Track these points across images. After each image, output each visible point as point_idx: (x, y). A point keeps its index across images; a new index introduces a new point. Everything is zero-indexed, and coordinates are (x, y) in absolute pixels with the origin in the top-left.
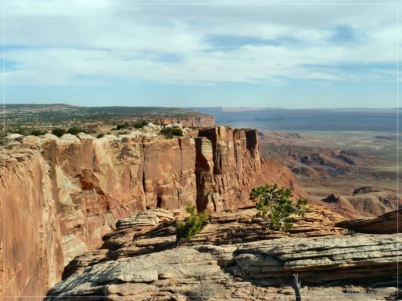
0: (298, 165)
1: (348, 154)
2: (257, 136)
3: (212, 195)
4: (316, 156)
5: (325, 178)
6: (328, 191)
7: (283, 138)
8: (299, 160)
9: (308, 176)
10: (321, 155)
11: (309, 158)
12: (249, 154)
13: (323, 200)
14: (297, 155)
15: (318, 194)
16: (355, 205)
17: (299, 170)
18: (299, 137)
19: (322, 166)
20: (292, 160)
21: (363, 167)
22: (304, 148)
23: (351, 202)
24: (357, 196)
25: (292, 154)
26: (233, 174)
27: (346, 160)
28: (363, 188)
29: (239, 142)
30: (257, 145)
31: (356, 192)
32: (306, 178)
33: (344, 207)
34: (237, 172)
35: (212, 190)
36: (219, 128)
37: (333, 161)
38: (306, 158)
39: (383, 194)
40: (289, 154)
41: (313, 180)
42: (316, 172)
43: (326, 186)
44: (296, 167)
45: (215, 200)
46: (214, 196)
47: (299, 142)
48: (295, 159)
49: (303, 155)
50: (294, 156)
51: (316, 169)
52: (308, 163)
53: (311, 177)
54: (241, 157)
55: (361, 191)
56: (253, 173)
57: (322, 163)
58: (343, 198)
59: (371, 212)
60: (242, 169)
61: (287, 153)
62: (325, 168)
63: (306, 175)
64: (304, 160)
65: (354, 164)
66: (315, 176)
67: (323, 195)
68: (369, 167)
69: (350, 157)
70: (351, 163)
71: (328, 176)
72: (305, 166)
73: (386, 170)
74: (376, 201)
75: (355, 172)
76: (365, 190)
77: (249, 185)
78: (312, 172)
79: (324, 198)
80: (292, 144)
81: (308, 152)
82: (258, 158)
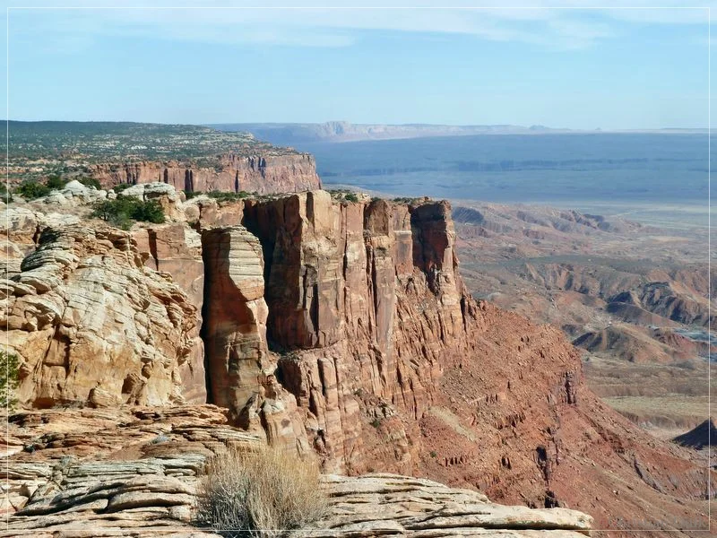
0: (598, 320)
2: (450, 223)
3: (263, 406)
4: (658, 293)
5: (689, 366)
6: (696, 410)
7: (550, 230)
8: (602, 304)
9: (631, 360)
10: (676, 288)
11: (636, 299)
12: (420, 284)
13: (678, 439)
14: (595, 287)
15: (662, 421)
17: (600, 339)
18: (605, 227)
20: (576, 306)
22: (620, 265)
25: (577, 284)
26: (363, 350)
29: (385, 241)
30: (449, 253)
32: (624, 364)
34: (375, 344)
35: (263, 389)
36: (310, 196)
38: (625, 297)
40: (569, 286)
41: (647, 373)
42: (656, 347)
43: (689, 392)
44: (588, 328)
45: (270, 421)
46: (268, 409)
47: (603, 245)
48: (588, 301)
49: (615, 289)
50: (584, 291)
51: (658, 335)
52: (632, 315)
53: (642, 362)
54: (391, 294)
56: (435, 346)
57: (678, 315)
60: (394, 336)
62: (690, 332)
63: (622, 355)
64: (618, 304)
66: (655, 359)
67: (679, 423)
71: (697, 360)
72: (620, 325)
77: (418, 386)
78: (644, 346)
79: (681, 432)
80: (580, 252)
81: (633, 277)
82: (452, 299)
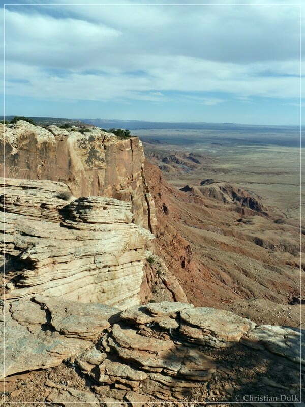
0: (162, 164)
1: (195, 156)
4: (173, 157)
5: (180, 173)
6: (184, 183)
8: (161, 160)
9: (169, 172)
10: (177, 157)
11: (168, 159)
13: (181, 190)
14: (159, 156)
15: (177, 185)
16: (204, 193)
17: (162, 168)
19: (177, 165)
20: (156, 160)
21: (206, 165)
22: (164, 152)
23: (201, 191)
24: (205, 186)
25: (155, 155)
27: (194, 160)
28: (208, 180)
31: (203, 183)
32: (167, 173)
33: (197, 194)
37: (185, 161)
38: (166, 158)
39: (222, 184)
40: (154, 156)
41: (172, 175)
42: (174, 169)
43: (182, 179)
44: (160, 165)
48: (158, 159)
49: (164, 157)
50: (157, 157)
51: (174, 167)
52: (168, 162)
53: (171, 173)
55: (206, 182)
57: (177, 162)
58: (195, 188)
59: (214, 197)
61: (152, 154)
62: (180, 166)
64: (164, 160)
65: (199, 163)
66: (173, 172)
67: (181, 186)
68: (209, 165)
69: (197, 158)
70: (197, 162)
71: (182, 172)
72: (166, 165)
73: (220, 167)
74: (218, 189)
75: (201, 169)
76: (209, 181)
78: (171, 169)
79: (181, 188)
80: (155, 148)
81: (167, 154)
